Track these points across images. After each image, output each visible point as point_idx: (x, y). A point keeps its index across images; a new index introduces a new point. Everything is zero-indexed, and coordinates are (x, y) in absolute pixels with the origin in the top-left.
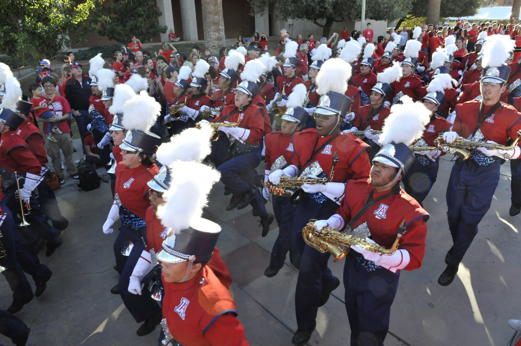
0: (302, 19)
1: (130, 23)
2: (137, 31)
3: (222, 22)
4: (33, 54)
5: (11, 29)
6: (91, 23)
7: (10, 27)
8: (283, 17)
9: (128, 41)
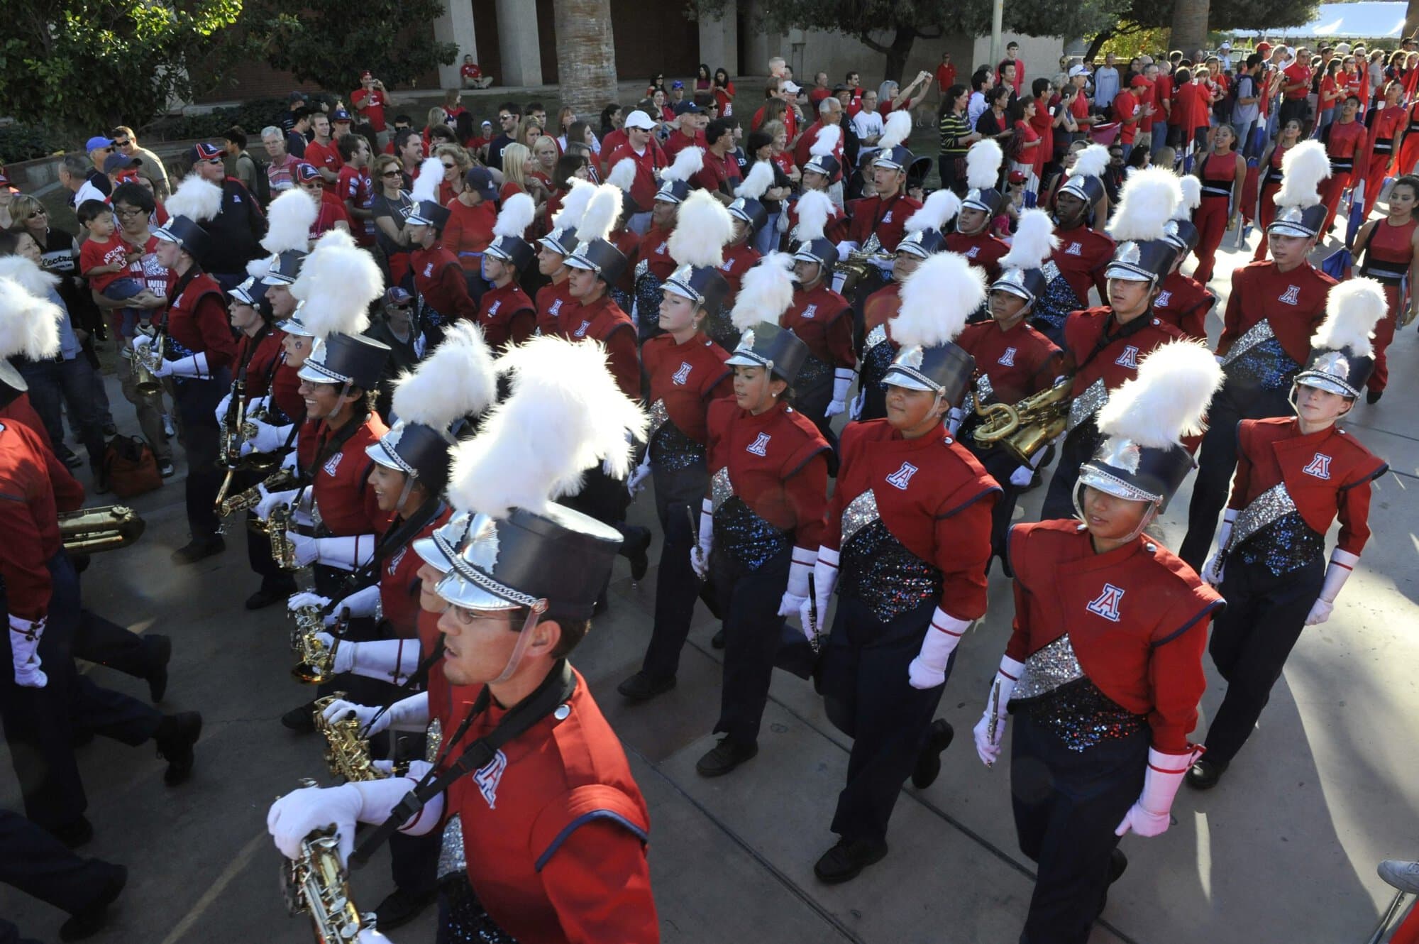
0: (830, 29)
1: (355, 36)
2: (375, 57)
3: (608, 36)
4: (87, 118)
5: (29, 47)
6: (246, 35)
7: (25, 44)
8: (777, 24)
9: (351, 84)
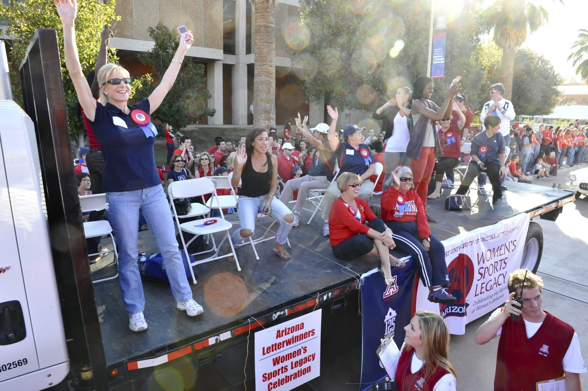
3: (274, 111)
